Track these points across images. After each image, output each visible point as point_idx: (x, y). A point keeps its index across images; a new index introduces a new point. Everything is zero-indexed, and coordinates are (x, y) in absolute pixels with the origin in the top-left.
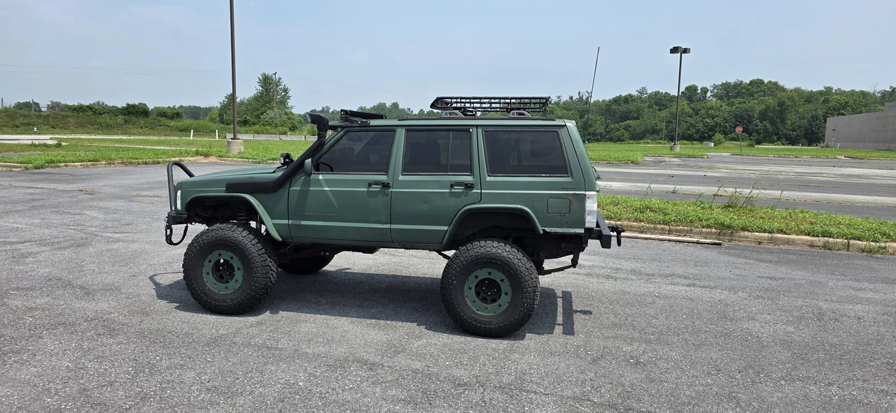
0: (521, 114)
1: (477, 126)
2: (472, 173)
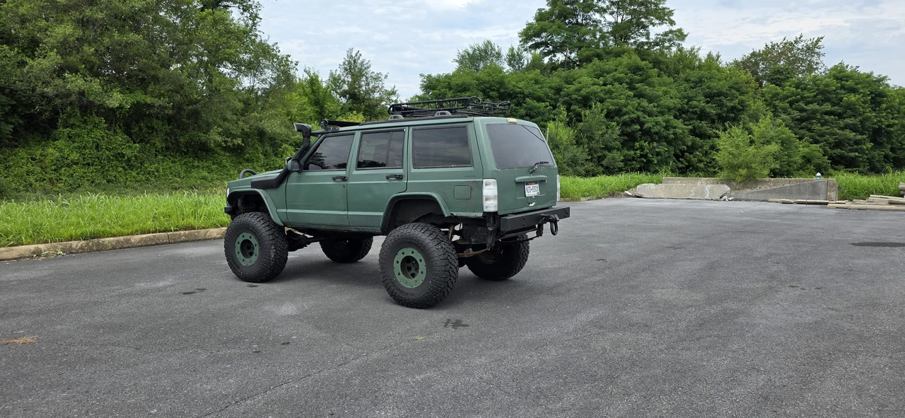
0: (444, 114)
1: (409, 126)
2: (402, 166)
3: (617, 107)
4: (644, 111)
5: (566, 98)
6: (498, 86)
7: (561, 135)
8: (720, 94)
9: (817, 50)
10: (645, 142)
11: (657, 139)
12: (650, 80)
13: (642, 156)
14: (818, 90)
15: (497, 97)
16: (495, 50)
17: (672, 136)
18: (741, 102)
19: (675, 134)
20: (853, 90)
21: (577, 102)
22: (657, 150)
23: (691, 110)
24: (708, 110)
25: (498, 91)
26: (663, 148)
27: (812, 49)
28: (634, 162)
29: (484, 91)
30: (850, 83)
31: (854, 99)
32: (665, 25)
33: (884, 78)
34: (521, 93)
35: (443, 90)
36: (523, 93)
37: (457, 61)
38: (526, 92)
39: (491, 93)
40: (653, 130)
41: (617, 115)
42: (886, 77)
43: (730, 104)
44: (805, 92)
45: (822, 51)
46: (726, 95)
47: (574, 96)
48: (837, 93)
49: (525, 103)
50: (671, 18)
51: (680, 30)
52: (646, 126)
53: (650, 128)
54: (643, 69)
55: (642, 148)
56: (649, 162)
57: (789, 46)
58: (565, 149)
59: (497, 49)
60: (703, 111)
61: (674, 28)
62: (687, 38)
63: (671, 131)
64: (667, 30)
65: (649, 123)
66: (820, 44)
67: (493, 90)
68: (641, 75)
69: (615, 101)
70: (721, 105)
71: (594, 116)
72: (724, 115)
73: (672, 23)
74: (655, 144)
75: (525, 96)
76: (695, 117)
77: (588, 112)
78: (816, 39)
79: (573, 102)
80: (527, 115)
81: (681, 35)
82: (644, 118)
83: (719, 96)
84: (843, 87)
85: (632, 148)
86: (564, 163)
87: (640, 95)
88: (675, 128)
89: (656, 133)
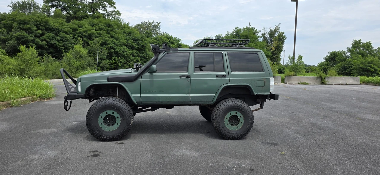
0: (241, 46)
1: (225, 51)
2: (224, 71)
3: (105, 41)
4: (115, 44)
5: (80, 34)
6: (45, 24)
7: (83, 51)
8: (138, 40)
9: (159, 27)
10: (116, 57)
11: (120, 56)
12: (114, 30)
13: (115, 63)
14: (163, 41)
15: (44, 29)
16: (36, 4)
17: (126, 55)
18: (145, 44)
19: (127, 54)
20: (172, 43)
21: (86, 36)
22: (121, 61)
23: (128, 45)
24: (135, 45)
25: (45, 26)
26: (123, 60)
27: (157, 26)
28: (112, 65)
29: (36, 25)
30: (172, 40)
31: (174, 46)
32: (112, 8)
33: (180, 40)
34: (57, 29)
35: (10, 22)
36: (58, 29)
37: (11, 7)
38: (60, 28)
39: (41, 27)
40: (119, 52)
41: (104, 44)
42: (181, 39)
43: (142, 44)
44: (159, 42)
45: (160, 27)
46: (140, 40)
47: (84, 34)
48: (168, 43)
49: (60, 34)
50: (115, 5)
51: (118, 11)
52: (116, 50)
53: (118, 51)
54: (112, 25)
55: (115, 60)
56: (118, 65)
57: (150, 24)
58: (85, 58)
59: (37, 5)
60: (133, 46)
61: (116, 10)
62: (121, 15)
63: (125, 53)
64: (113, 10)
65: (118, 49)
66: (160, 25)
67: (42, 26)
68: (111, 28)
69: (103, 38)
70: (139, 44)
71: (95, 43)
72: (140, 48)
73: (115, 8)
74: (120, 58)
75: (59, 31)
76: (130, 48)
77: (92, 42)
78: (158, 23)
79: (83, 36)
80: (61, 40)
81: (118, 13)
82: (115, 46)
83: (137, 40)
84: (169, 42)
85: (111, 59)
86: (85, 65)
87: (112, 37)
88: (126, 52)
89: (120, 54)
